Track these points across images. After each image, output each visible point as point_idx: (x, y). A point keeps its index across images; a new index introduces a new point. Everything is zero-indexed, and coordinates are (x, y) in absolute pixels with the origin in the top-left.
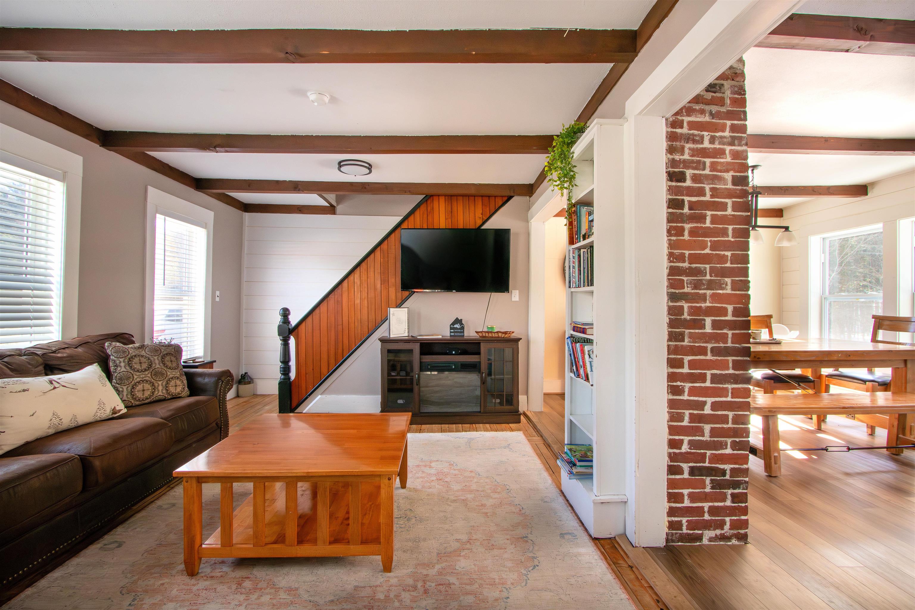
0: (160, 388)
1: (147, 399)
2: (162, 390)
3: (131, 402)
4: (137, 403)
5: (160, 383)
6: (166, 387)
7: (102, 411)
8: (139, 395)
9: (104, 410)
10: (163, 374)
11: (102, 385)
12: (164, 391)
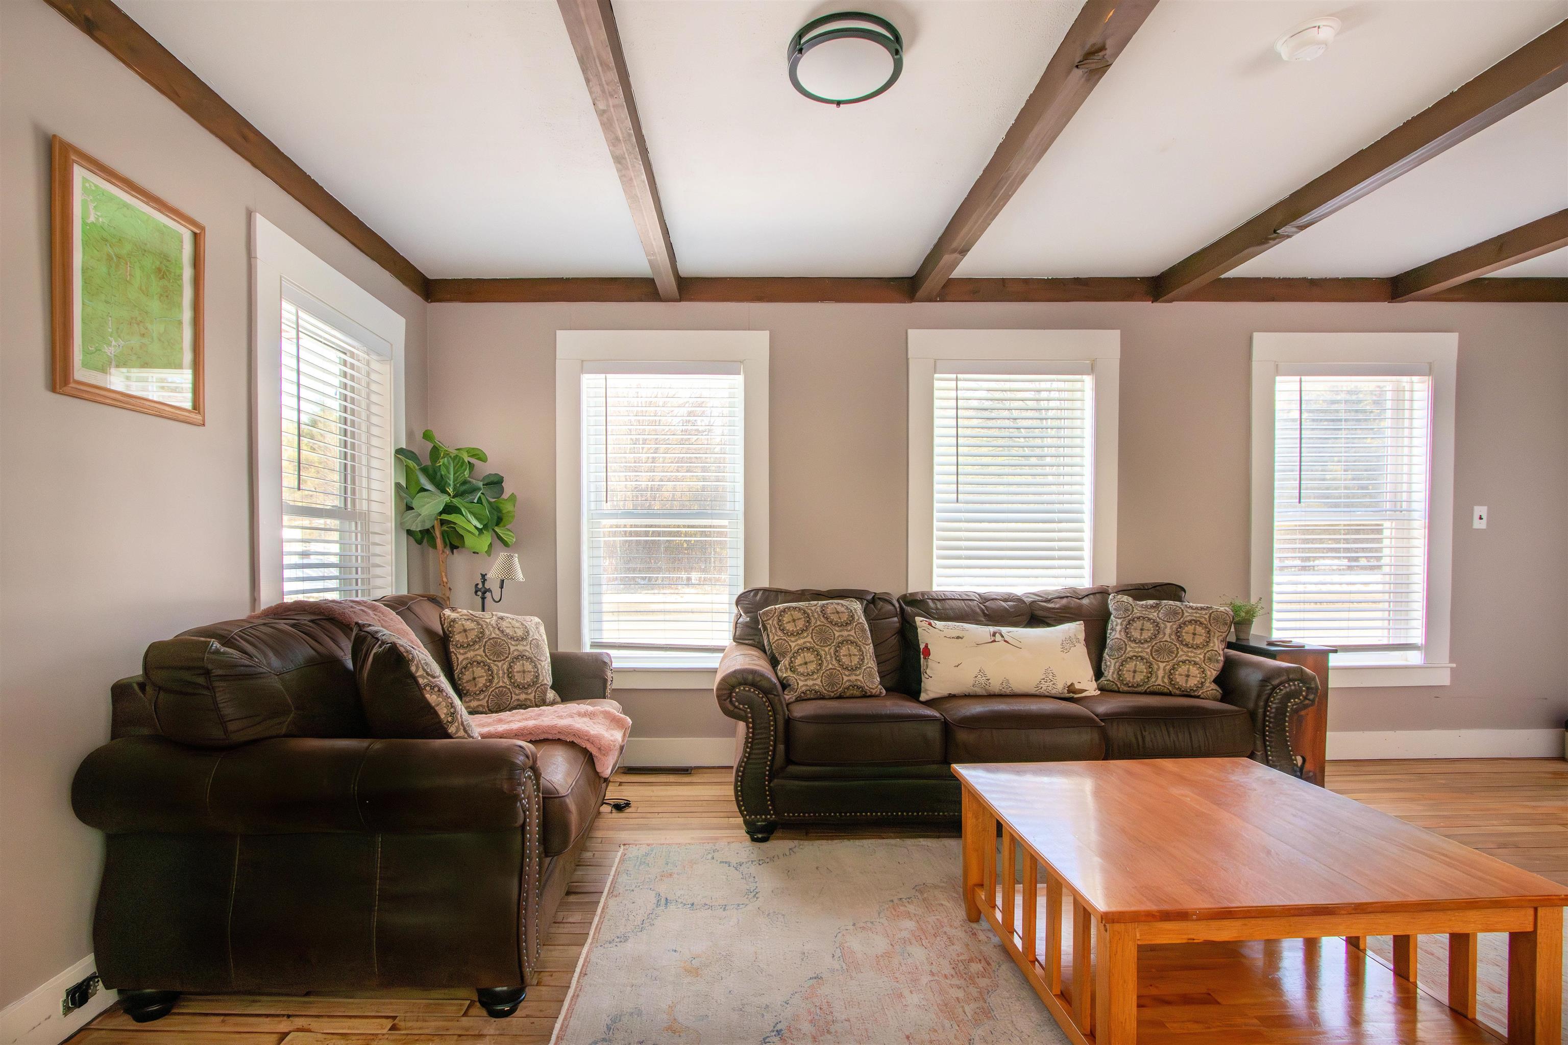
0: (1161, 673)
1: (1138, 685)
2: (1163, 677)
3: (1116, 685)
4: (1126, 689)
5: (1162, 665)
6: (1170, 674)
7: (1050, 684)
8: (1128, 677)
9: (1052, 683)
10: (1172, 652)
11: (1062, 650)
12: (1166, 680)
